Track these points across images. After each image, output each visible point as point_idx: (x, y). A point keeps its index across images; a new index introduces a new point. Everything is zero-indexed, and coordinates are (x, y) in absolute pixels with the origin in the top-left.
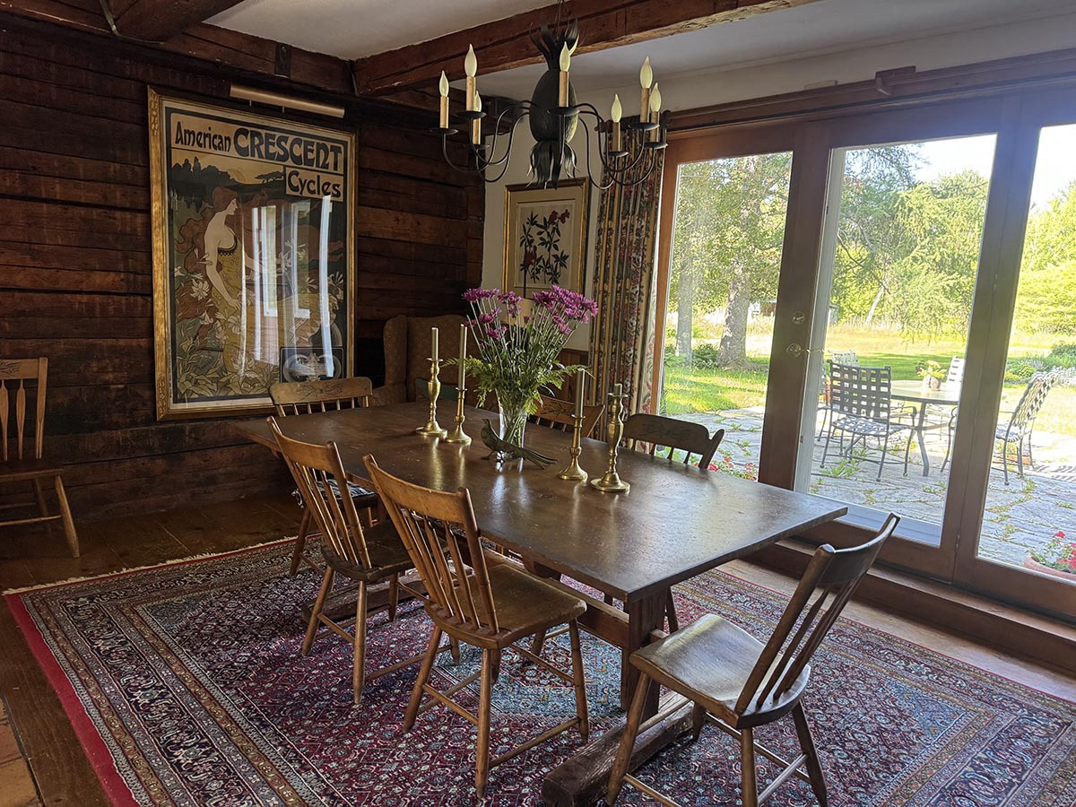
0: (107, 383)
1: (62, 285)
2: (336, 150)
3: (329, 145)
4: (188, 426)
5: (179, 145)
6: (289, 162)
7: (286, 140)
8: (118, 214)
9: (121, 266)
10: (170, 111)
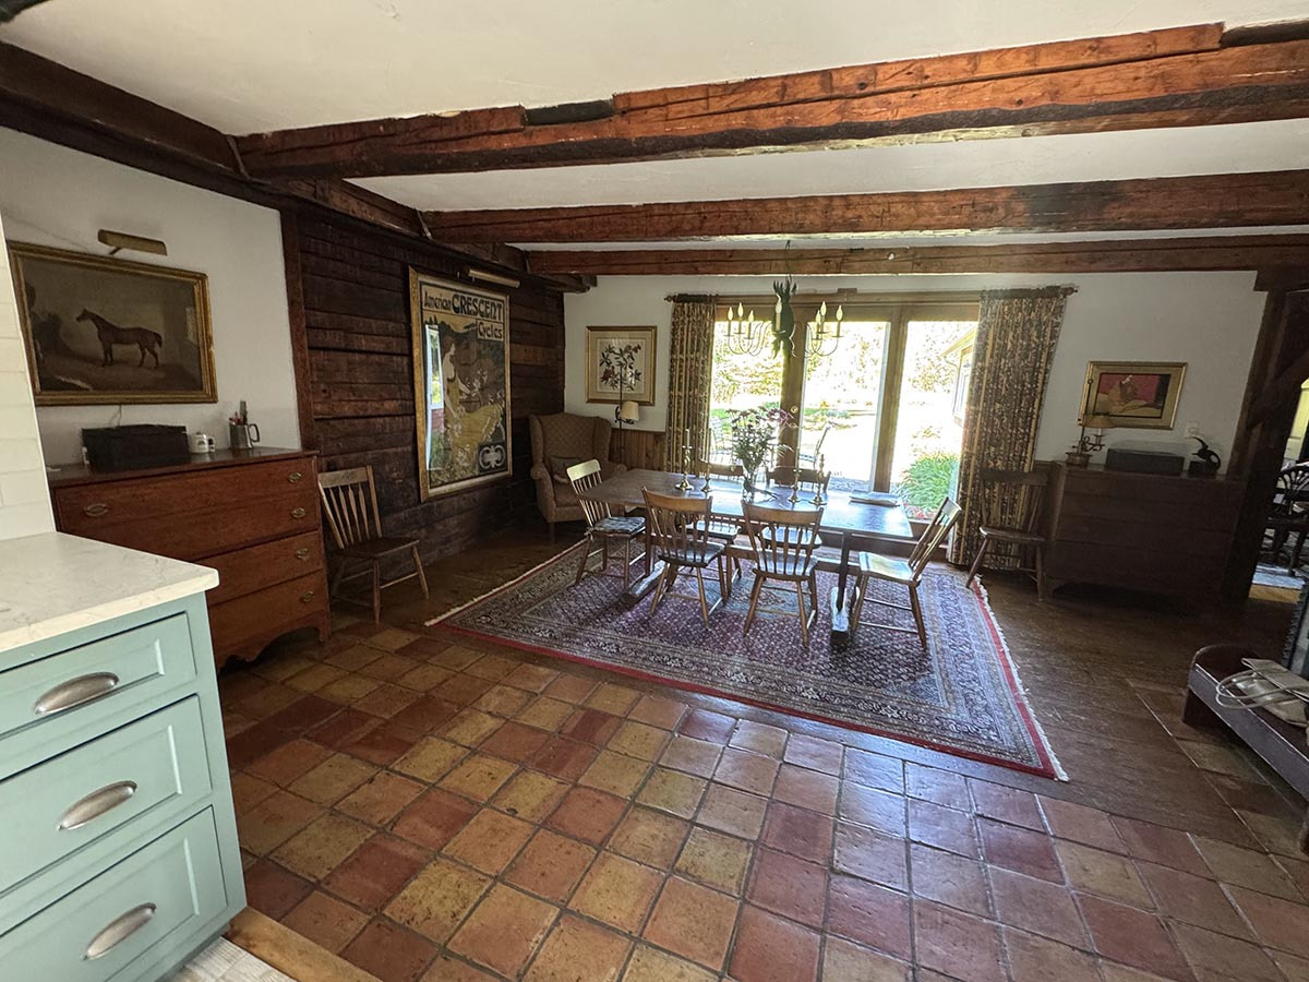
0: (394, 479)
1: (369, 412)
2: (500, 306)
3: (496, 303)
4: (435, 504)
5: (427, 308)
6: (478, 316)
7: (476, 300)
8: (395, 358)
9: (398, 396)
10: (422, 283)
